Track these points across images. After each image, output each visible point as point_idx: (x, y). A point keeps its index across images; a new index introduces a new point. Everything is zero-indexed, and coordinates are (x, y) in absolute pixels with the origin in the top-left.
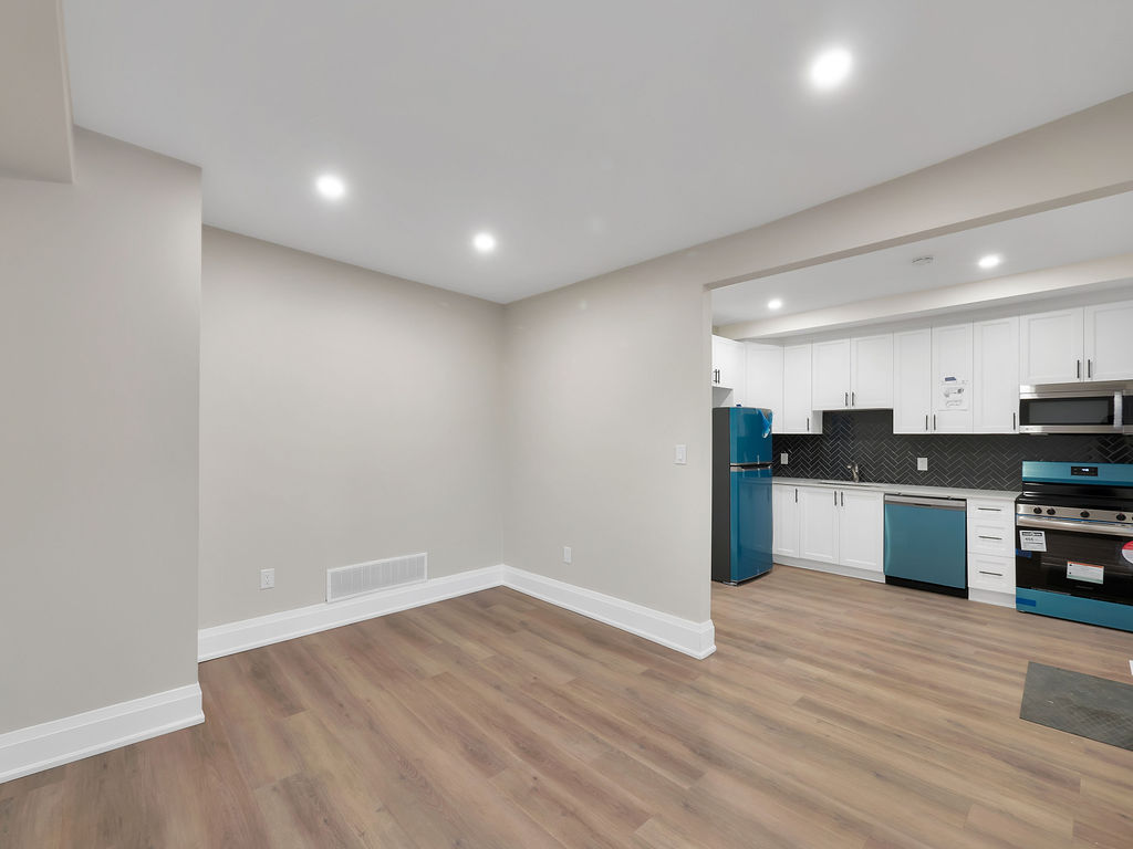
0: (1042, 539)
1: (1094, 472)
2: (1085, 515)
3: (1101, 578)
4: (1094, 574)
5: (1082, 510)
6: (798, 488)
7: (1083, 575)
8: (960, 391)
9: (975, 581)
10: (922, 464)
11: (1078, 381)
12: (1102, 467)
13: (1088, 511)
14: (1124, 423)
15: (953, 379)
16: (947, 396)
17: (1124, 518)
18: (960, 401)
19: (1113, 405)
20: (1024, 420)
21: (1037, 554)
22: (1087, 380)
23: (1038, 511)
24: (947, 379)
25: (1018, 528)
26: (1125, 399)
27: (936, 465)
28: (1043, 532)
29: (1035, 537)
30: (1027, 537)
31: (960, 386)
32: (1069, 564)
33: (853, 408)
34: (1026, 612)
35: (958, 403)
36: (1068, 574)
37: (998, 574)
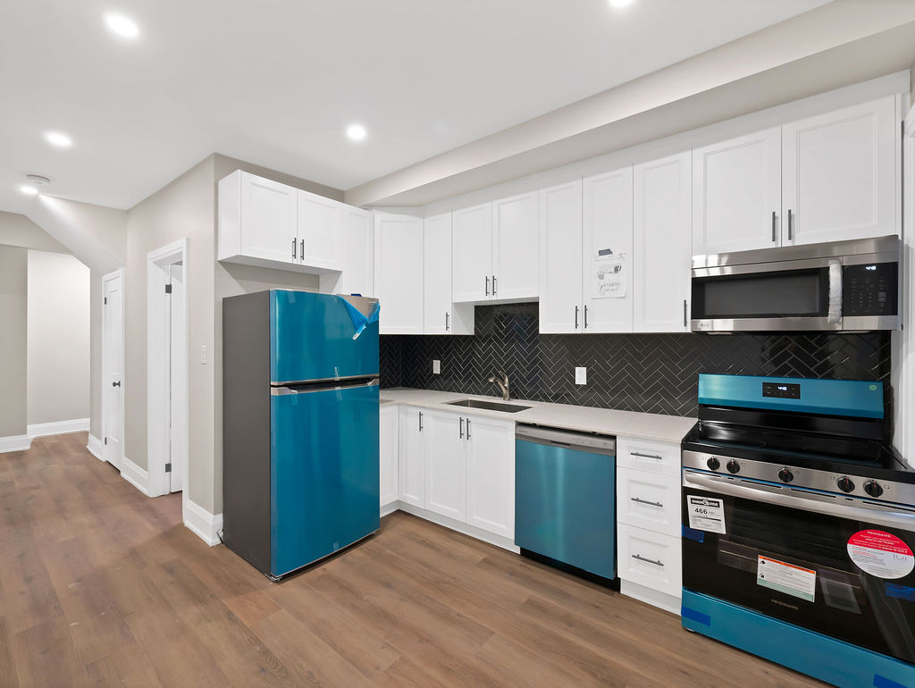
0: (719, 512)
1: (794, 392)
2: (786, 477)
3: (811, 590)
4: (799, 582)
5: (782, 467)
7: (784, 583)
8: (616, 269)
9: (627, 570)
10: (581, 376)
11: (772, 245)
12: (806, 384)
13: (793, 469)
14: (846, 311)
15: (608, 252)
16: (601, 277)
17: (851, 486)
18: (618, 284)
19: (828, 283)
20: (699, 311)
21: (711, 537)
22: (787, 243)
23: (714, 464)
24: (601, 253)
25: (686, 491)
26: (848, 272)
27: (596, 377)
28: (721, 501)
29: (709, 509)
30: (699, 507)
31: (616, 262)
32: (760, 560)
33: (494, 298)
34: (695, 633)
35: (615, 287)
36: (759, 577)
37: (659, 563)
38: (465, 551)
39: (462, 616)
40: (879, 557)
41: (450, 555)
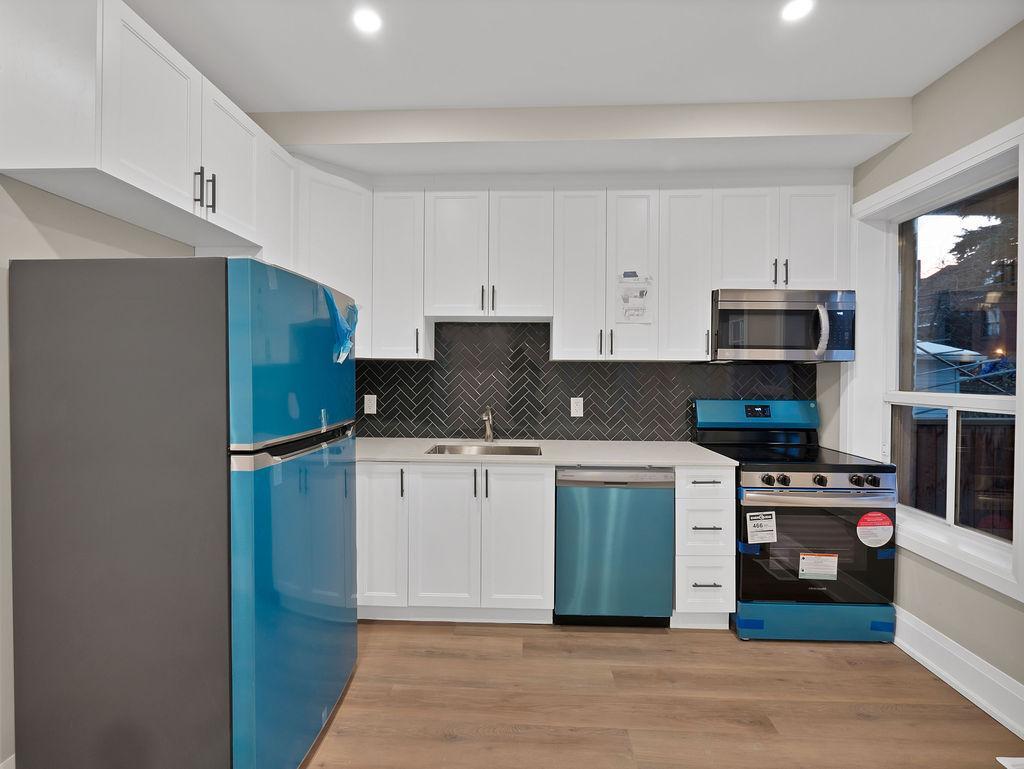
0: (772, 524)
1: (766, 411)
2: (822, 481)
3: (835, 571)
4: (826, 567)
6: (405, 468)
7: (814, 571)
8: (642, 294)
10: (577, 408)
11: (777, 287)
12: (774, 405)
14: (829, 347)
15: (633, 274)
16: (626, 300)
18: (643, 309)
21: (764, 548)
23: (769, 481)
24: (627, 275)
25: (740, 511)
27: (594, 407)
28: (773, 513)
29: (764, 522)
30: (755, 522)
31: (642, 287)
32: (801, 557)
33: (492, 314)
34: (750, 640)
35: (640, 313)
36: (800, 572)
37: (715, 585)
38: (492, 643)
39: (579, 729)
40: (874, 531)
41: (483, 658)
